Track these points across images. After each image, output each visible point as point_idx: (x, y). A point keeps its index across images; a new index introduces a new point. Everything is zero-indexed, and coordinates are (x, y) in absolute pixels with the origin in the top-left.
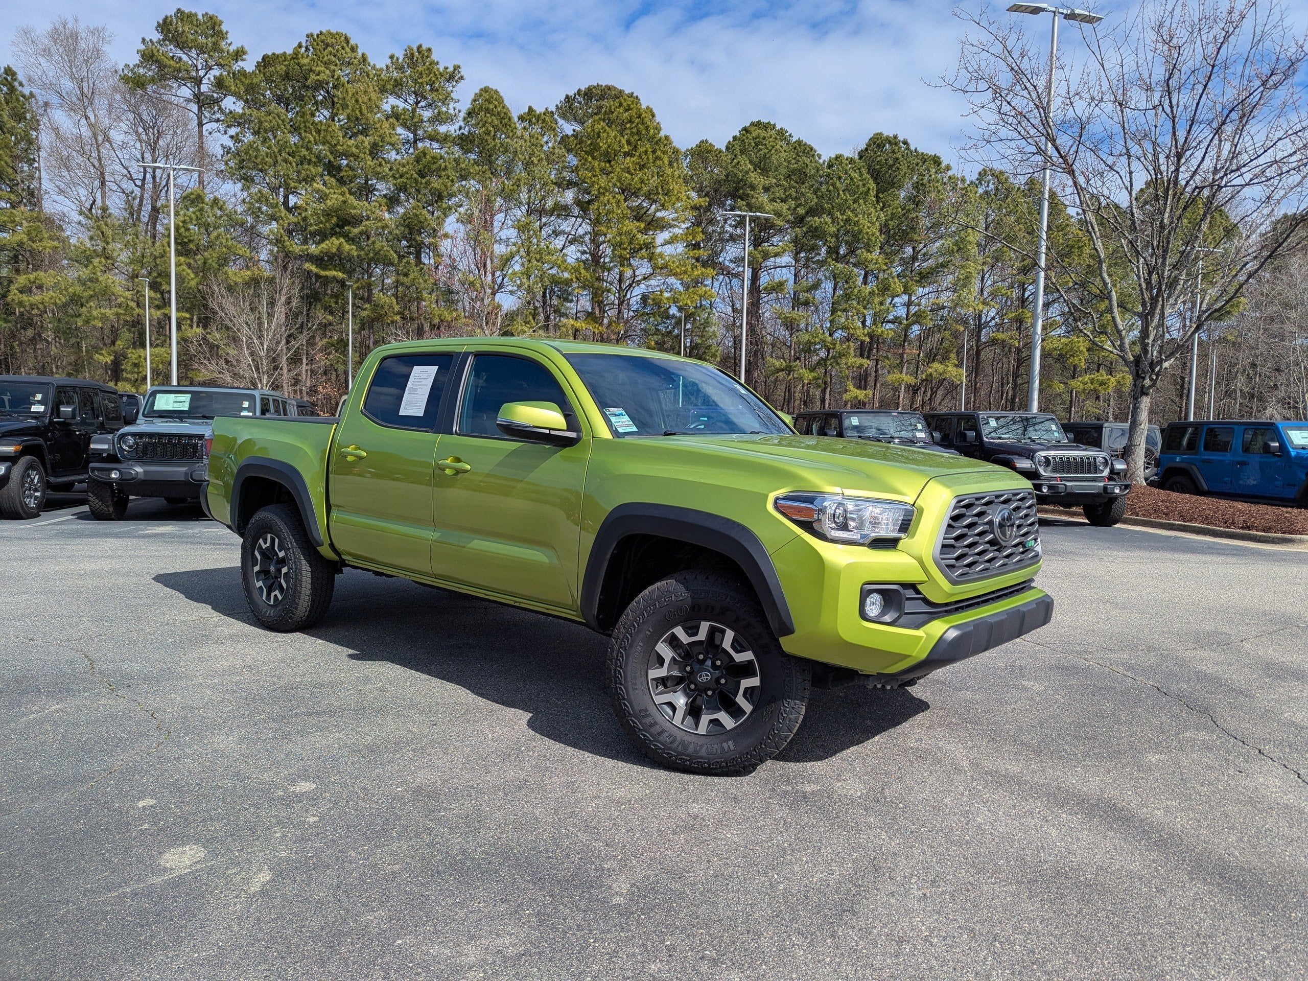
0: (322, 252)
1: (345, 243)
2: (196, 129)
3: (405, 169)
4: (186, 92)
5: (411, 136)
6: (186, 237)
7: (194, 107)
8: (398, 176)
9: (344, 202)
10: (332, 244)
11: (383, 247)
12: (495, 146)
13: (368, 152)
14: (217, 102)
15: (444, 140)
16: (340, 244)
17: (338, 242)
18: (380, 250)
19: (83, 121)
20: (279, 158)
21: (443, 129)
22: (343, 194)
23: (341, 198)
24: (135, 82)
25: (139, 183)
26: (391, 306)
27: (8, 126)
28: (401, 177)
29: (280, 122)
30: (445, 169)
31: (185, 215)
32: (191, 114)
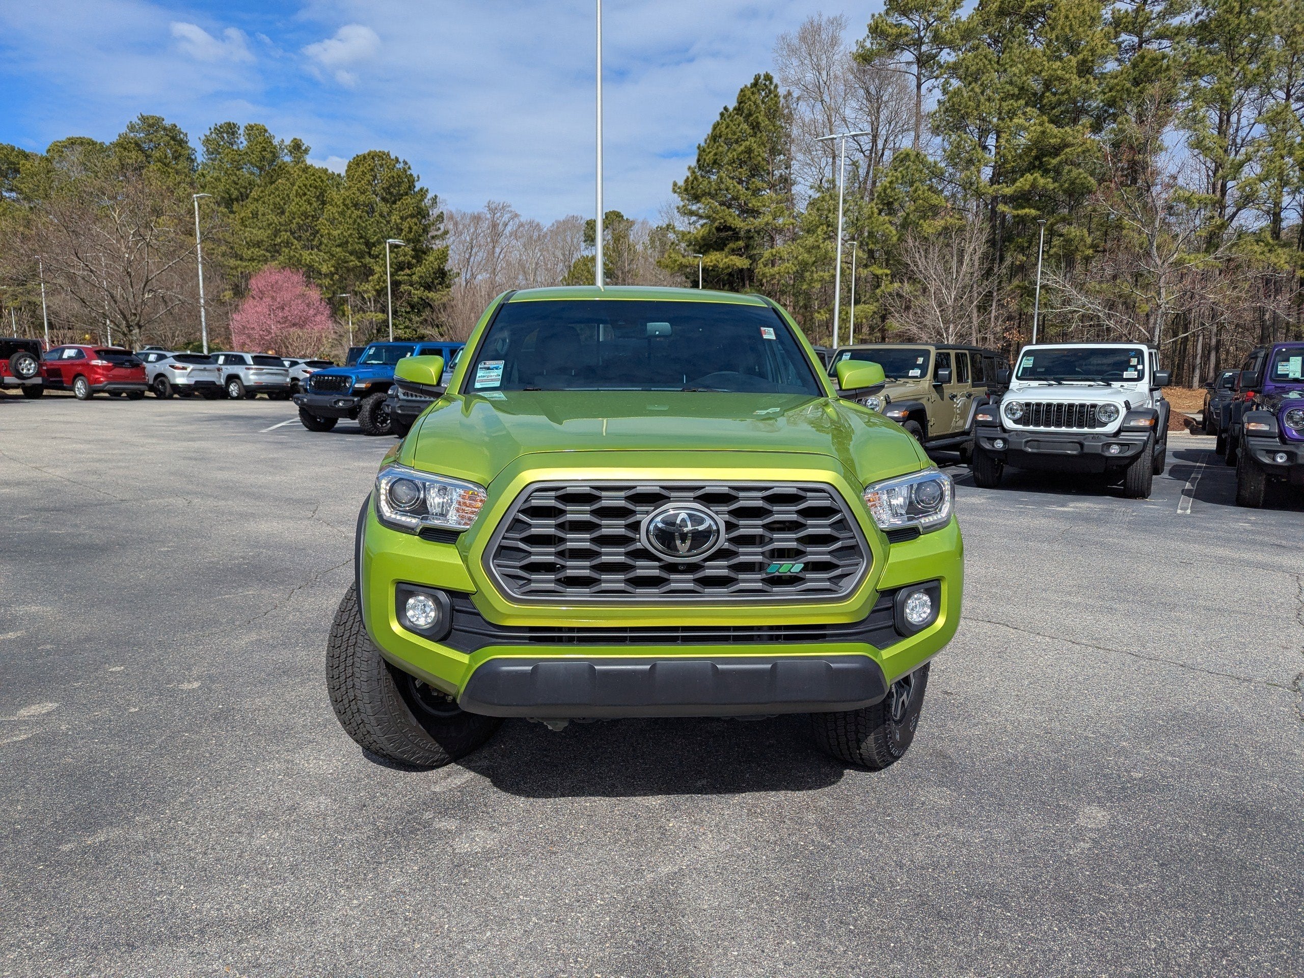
0: (1015, 191)
1: (1039, 178)
2: (916, 90)
3: (1116, 81)
4: (908, 56)
5: (1136, 39)
6: (891, 197)
7: (914, 69)
8: (1107, 90)
9: (1043, 132)
10: (1026, 180)
11: (1080, 174)
12: (1239, 25)
13: (1075, 71)
14: (934, 57)
15: (1174, 34)
16: (1034, 179)
17: (1032, 178)
18: (1076, 179)
19: (819, 105)
20: (982, 99)
21: (1175, 21)
22: (1041, 124)
23: (1039, 129)
24: (865, 58)
25: (867, 153)
26: (1082, 239)
27: (763, 125)
28: (1110, 91)
29: (987, 62)
30: (1168, 68)
31: (893, 176)
32: (911, 77)
